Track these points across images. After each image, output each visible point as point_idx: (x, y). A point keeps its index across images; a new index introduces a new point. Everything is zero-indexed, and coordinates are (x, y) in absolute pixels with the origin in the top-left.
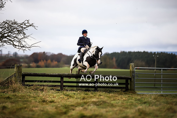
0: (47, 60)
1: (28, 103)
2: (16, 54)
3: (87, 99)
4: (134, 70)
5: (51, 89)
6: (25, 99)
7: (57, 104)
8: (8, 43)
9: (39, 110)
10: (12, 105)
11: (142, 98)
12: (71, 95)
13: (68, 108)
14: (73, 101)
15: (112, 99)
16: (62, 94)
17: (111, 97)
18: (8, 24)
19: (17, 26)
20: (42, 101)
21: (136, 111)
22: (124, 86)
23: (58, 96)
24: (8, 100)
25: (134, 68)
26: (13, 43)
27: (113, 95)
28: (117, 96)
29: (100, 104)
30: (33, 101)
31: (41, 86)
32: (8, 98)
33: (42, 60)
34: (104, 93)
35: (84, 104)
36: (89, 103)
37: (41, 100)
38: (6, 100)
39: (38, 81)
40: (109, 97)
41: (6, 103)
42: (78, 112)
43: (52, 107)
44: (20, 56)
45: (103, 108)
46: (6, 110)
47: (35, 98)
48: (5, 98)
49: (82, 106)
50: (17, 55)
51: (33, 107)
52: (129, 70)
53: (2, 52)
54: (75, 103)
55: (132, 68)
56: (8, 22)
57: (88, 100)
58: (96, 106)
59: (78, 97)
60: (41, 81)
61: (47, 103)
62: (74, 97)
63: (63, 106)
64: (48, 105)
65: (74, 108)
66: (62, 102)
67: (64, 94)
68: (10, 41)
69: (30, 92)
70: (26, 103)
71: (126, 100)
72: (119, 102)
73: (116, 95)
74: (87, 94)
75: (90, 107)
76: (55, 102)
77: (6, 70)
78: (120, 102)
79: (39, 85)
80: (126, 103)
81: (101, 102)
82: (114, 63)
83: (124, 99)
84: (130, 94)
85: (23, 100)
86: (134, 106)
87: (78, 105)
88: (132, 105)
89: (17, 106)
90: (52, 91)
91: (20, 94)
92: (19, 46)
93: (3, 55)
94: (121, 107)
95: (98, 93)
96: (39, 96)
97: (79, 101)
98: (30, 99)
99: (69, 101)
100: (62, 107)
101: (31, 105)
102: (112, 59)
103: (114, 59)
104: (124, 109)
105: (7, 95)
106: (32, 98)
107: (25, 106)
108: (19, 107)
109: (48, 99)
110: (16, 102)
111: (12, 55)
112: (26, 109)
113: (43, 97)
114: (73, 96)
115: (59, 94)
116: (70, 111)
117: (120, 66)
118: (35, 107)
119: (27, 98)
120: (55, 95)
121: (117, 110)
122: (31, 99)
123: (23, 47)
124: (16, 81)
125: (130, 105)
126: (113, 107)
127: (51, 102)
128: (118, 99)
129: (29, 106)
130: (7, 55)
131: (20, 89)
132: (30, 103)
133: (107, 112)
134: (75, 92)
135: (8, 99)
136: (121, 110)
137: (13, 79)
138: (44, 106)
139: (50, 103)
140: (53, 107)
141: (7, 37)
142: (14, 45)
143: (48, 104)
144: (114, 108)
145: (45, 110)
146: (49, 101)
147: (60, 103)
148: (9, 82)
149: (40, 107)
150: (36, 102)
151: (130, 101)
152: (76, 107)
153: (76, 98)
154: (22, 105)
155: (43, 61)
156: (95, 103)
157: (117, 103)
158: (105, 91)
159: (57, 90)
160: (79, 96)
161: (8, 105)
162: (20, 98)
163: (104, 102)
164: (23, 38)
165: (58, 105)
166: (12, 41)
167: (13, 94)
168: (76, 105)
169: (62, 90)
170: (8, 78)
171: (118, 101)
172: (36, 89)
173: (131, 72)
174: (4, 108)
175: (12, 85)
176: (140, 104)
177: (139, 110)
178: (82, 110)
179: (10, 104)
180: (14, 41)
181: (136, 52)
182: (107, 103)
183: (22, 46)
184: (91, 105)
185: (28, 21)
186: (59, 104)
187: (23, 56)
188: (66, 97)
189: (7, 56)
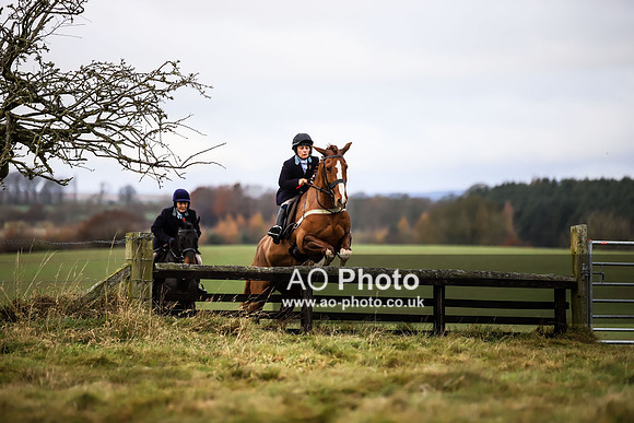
0: (247, 216)
1: (179, 382)
2: (128, 194)
3: (403, 364)
4: (585, 251)
5: (267, 329)
6: (168, 367)
7: (289, 384)
8: (98, 153)
9: (220, 408)
10: (118, 392)
11: (620, 360)
12: (341, 348)
13: (334, 400)
14: (350, 373)
15: (504, 365)
16: (307, 347)
17: (498, 357)
18: (99, 77)
19: (131, 85)
20: (233, 375)
21: (599, 410)
22: (550, 313)
23: (294, 352)
24: (103, 372)
25: (587, 244)
26: (119, 150)
27: (505, 347)
28: (521, 355)
29: (458, 386)
30: (197, 374)
31: (226, 314)
32: (102, 362)
33: (229, 217)
34: (472, 340)
35: (394, 385)
36: (412, 383)
37: (228, 372)
38: (93, 372)
39: (216, 297)
40: (490, 358)
41: (95, 384)
42: (371, 415)
43: (269, 399)
44: (144, 200)
45: (468, 400)
46: (94, 411)
47: (204, 361)
48: (88, 364)
49: (387, 394)
50: (134, 197)
51: (196, 398)
52: (568, 252)
53: (75, 184)
54: (358, 379)
55: (581, 242)
56: (98, 71)
57: (408, 371)
58: (439, 394)
59: (371, 357)
60: (227, 298)
61: (250, 381)
62: (354, 358)
63: (314, 393)
64: (254, 390)
65: (357, 401)
66: (308, 378)
67: (315, 346)
68: (106, 145)
69: (184, 340)
70: (169, 381)
71: (557, 369)
72: (530, 378)
73: (520, 349)
74: (404, 347)
75: (416, 399)
76: (283, 379)
77: (94, 253)
78: (535, 377)
79: (218, 312)
80: (557, 379)
81: (460, 375)
82: (509, 226)
83: (551, 363)
84: (574, 344)
85: (157, 369)
86: (588, 394)
87: (373, 387)
88: (581, 387)
89: (137, 393)
90: (271, 334)
91: (145, 347)
92: (140, 162)
93: (79, 198)
94: (541, 396)
95: (449, 343)
96: (218, 355)
97: (374, 372)
98: (184, 367)
99: (335, 374)
100: (306, 397)
101: (190, 392)
102: (501, 208)
103: (509, 210)
104: (550, 405)
105: (98, 353)
106: (193, 364)
107: (167, 392)
108: (143, 398)
109: (253, 364)
110: (133, 380)
111: (115, 198)
112: (171, 407)
113: (236, 359)
114: (351, 354)
115: (295, 345)
116: (339, 411)
117: (530, 236)
118: (205, 399)
119: (174, 363)
120: (280, 350)
121: (523, 410)
122: (189, 365)
123: (156, 165)
124: (131, 299)
125: (573, 388)
126: (509, 396)
127: (267, 377)
128: (527, 366)
129: (182, 394)
130: (95, 196)
131: (147, 326)
132: (187, 382)
133: (483, 415)
134: (357, 339)
135: (103, 368)
136: (538, 410)
137: (121, 288)
138: (238, 393)
139: (263, 383)
140: (272, 395)
141: (96, 129)
142: (121, 158)
143: (254, 386)
144: (512, 398)
145: (244, 408)
146: (257, 375)
147: (302, 382)
148: (103, 301)
149: (226, 397)
150: (208, 376)
151: (575, 371)
152: (363, 395)
153: (364, 363)
154: (154, 389)
155: (234, 217)
156: (436, 382)
157: (521, 381)
158: (476, 335)
159: (289, 331)
160: (373, 354)
161: (103, 389)
162: (148, 364)
163: (473, 378)
164: (155, 131)
165: (294, 388)
166: (113, 142)
167: (119, 346)
168: (362, 390)
169: (306, 331)
170: (102, 285)
171: (528, 372)
172: (208, 329)
173: (576, 261)
174: (87, 401)
175: (115, 311)
176: (613, 382)
177: (610, 406)
178: (386, 408)
179: (109, 385)
180: (121, 142)
181: (595, 182)
182: (485, 380)
183: (154, 161)
184: (422, 391)
185: (174, 65)
186: (298, 386)
187: (156, 201)
188: (324, 357)
189: (95, 201)
